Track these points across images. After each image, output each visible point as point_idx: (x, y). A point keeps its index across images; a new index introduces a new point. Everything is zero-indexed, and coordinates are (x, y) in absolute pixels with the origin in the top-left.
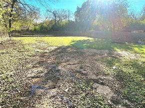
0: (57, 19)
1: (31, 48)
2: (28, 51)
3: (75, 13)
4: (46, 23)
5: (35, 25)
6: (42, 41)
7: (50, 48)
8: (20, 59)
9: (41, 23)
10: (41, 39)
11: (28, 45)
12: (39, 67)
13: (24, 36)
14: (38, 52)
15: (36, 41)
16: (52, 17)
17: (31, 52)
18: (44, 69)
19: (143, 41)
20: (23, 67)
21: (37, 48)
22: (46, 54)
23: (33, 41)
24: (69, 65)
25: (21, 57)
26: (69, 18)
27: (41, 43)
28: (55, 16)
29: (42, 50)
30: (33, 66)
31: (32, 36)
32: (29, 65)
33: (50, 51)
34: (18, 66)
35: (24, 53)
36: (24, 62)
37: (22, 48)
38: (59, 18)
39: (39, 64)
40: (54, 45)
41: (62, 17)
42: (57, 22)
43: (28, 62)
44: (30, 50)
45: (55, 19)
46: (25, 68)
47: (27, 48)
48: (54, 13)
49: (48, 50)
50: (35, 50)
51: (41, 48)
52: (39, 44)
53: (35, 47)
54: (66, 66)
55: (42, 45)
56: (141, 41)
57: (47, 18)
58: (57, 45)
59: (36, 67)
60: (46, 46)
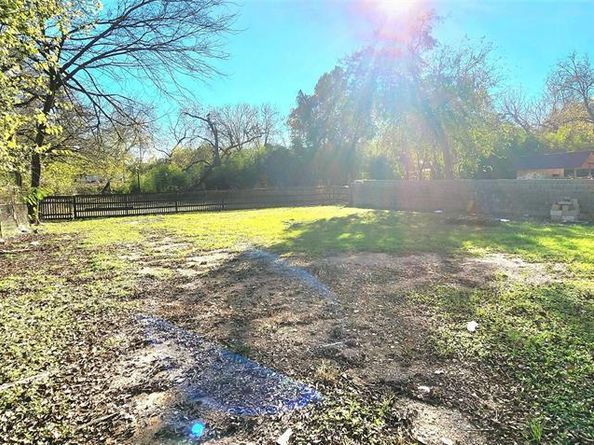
0: (225, 143)
1: (120, 263)
2: (109, 275)
3: (292, 115)
4: (178, 159)
5: (136, 170)
6: (164, 232)
7: (200, 260)
8: (78, 312)
9: (159, 163)
10: (161, 225)
11: (111, 251)
12: (161, 343)
13: (90, 218)
14: (152, 277)
15: (141, 236)
16: (203, 135)
17: (122, 280)
18: (180, 350)
19: (569, 210)
20: (91, 349)
21: (145, 263)
22: (184, 286)
23: (128, 236)
24: (286, 325)
25: (82, 306)
26: (270, 136)
27: (163, 242)
28: (215, 132)
29: (167, 271)
30: (136, 340)
31: (123, 216)
32: (117, 337)
33: (199, 273)
34: (71, 345)
35: (92, 287)
36: (94, 324)
37: (84, 264)
38: (231, 137)
39: (159, 330)
40: (217, 245)
41: (242, 134)
42: (221, 152)
43: (112, 324)
44: (119, 273)
45: (214, 142)
46: (98, 349)
47: (104, 265)
48: (208, 121)
49: (192, 267)
50: (140, 272)
51: (163, 260)
52: (154, 244)
53: (138, 257)
54: (274, 332)
55: (166, 247)
56: (561, 209)
57: (184, 141)
58: (229, 244)
59: (147, 343)
60: (185, 253)
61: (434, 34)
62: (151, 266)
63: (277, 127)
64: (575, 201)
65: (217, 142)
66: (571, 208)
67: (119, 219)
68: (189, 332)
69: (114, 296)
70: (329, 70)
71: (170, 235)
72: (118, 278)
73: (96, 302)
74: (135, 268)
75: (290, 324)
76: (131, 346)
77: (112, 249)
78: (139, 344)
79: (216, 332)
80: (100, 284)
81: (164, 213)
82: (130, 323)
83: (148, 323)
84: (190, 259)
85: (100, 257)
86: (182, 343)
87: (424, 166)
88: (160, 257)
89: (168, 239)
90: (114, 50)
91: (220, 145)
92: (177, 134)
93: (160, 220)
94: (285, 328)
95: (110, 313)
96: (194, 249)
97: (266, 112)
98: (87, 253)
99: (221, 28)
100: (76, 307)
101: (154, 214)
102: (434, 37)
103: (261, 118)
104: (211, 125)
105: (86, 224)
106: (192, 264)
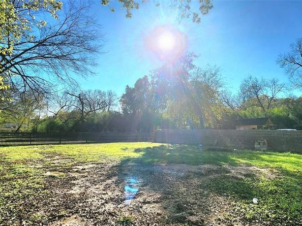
0: (87, 109)
1: (31, 169)
2: (25, 176)
3: (123, 97)
4: (61, 117)
5: (37, 121)
6: (55, 154)
7: (81, 168)
8: (8, 198)
9: (49, 118)
10: (52, 150)
11: (24, 163)
12: (69, 216)
13: (8, 146)
14: (54, 177)
15: (41, 155)
16: (75, 104)
17: (35, 178)
18: (84, 221)
19: (263, 145)
20: (21, 222)
21: (47, 170)
22: (74, 182)
23: (33, 155)
24: (146, 203)
25: (10, 194)
26: (111, 107)
27: (55, 159)
28: (82, 103)
29: (62, 174)
30: (52, 215)
31: (29, 145)
32: (39, 213)
33: (82, 175)
34: (6, 220)
35: (15, 183)
36: (21, 205)
37: (7, 170)
38: (90, 106)
39: (66, 208)
40: (89, 160)
41: (96, 105)
42: (85, 114)
43: (34, 205)
44: (32, 175)
45: (81, 108)
46: (27, 222)
47: (21, 170)
48: (79, 97)
49: (77, 171)
50: (45, 174)
51: (58, 168)
52: (49, 159)
53: (41, 166)
54: (141, 207)
55: (57, 161)
56: (259, 144)
57: (65, 108)
58: (96, 159)
59: (60, 217)
60: (70, 164)
61: (193, 63)
62: (51, 171)
63: (115, 102)
64: (265, 141)
65: (83, 108)
66: (264, 144)
67: (26, 147)
68: (87, 209)
69: (31, 188)
70: (142, 77)
71: (59, 155)
72: (31, 178)
73: (19, 191)
74: (41, 172)
75: (149, 203)
76: (49, 219)
77: (25, 162)
78: (55, 218)
79: (104, 208)
80: (20, 181)
81: (53, 144)
82: (45, 204)
83: (57, 204)
84: (75, 167)
85: (17, 166)
86: (84, 216)
87: (187, 125)
88: (56, 166)
89: (57, 157)
90: (36, 57)
91: (84, 110)
92: (61, 104)
93: (51, 147)
94: (146, 205)
95: (31, 198)
96: (75, 162)
97: (109, 95)
98: (8, 164)
99: (94, 51)
100: (7, 194)
101: (47, 144)
102: (194, 64)
103: (107, 98)
104: (81, 100)
105: (5, 149)
106: (76, 170)
